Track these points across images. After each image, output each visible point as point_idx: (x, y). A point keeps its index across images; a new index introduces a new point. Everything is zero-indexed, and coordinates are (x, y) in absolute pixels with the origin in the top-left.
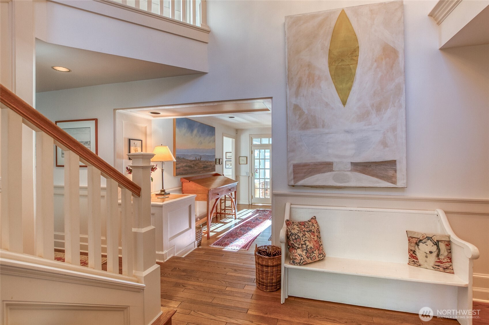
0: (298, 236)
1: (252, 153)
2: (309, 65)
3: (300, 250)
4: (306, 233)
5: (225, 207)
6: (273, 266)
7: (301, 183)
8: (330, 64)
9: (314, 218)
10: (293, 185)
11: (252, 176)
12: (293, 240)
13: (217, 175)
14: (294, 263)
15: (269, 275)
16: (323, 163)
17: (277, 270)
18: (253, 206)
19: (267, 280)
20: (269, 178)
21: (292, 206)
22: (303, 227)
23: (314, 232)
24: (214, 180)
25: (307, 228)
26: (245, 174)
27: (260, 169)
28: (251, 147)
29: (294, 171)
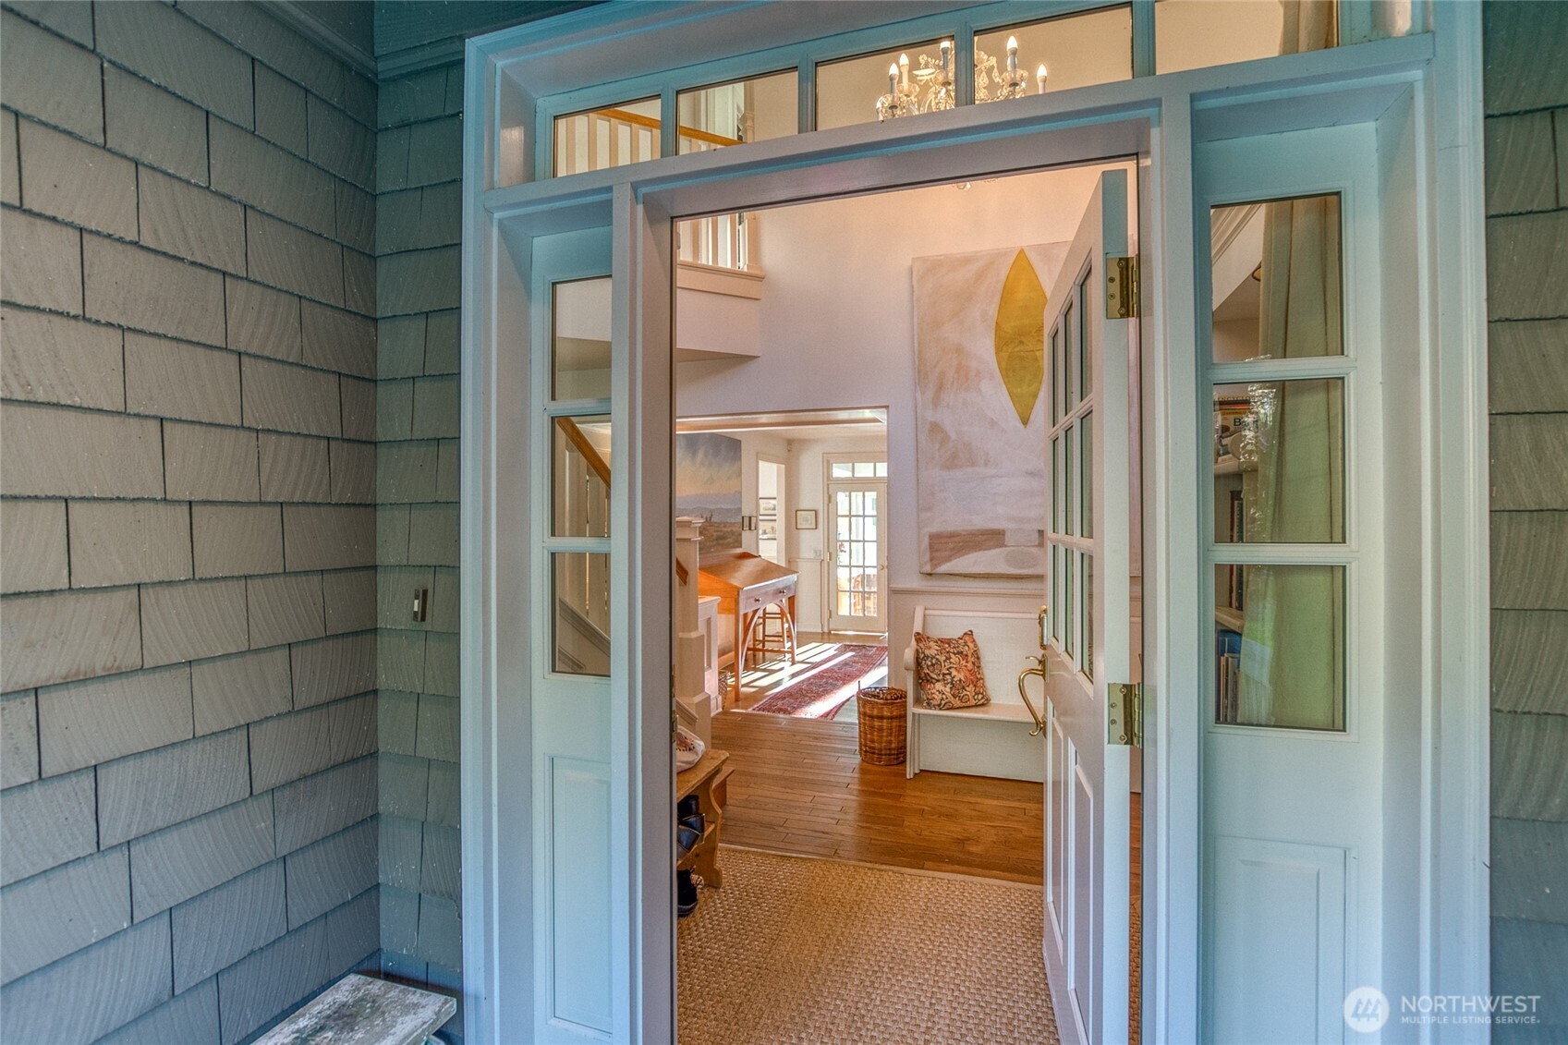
0: (937, 659)
1: (830, 501)
2: (959, 350)
3: (940, 683)
4: (952, 656)
5: (764, 636)
6: (891, 718)
7: (944, 568)
8: (998, 349)
9: (970, 634)
10: (929, 572)
11: (830, 559)
12: (928, 667)
13: (746, 556)
14: (929, 705)
15: (885, 734)
16: (987, 531)
17: (900, 726)
18: (831, 637)
19: (881, 742)
20: (875, 565)
21: (928, 612)
22: (947, 646)
23: (967, 655)
24: (735, 569)
25: (955, 647)
26: (812, 555)
27: (850, 541)
28: (828, 485)
29: (931, 546)
